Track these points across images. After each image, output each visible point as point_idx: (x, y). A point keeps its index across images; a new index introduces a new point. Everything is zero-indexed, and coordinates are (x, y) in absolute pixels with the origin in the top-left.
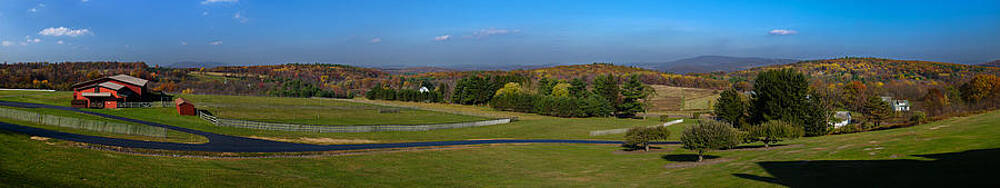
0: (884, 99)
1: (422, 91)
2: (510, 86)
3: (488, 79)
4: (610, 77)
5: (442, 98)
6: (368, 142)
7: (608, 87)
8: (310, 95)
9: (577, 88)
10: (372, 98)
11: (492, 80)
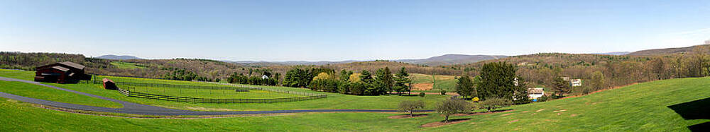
0: (565, 79)
1: (263, 78)
2: (322, 76)
3: (307, 71)
4: (387, 69)
5: (278, 83)
6: (228, 110)
7: (386, 75)
8: (189, 79)
9: (367, 76)
10: (231, 83)
11: (309, 72)
